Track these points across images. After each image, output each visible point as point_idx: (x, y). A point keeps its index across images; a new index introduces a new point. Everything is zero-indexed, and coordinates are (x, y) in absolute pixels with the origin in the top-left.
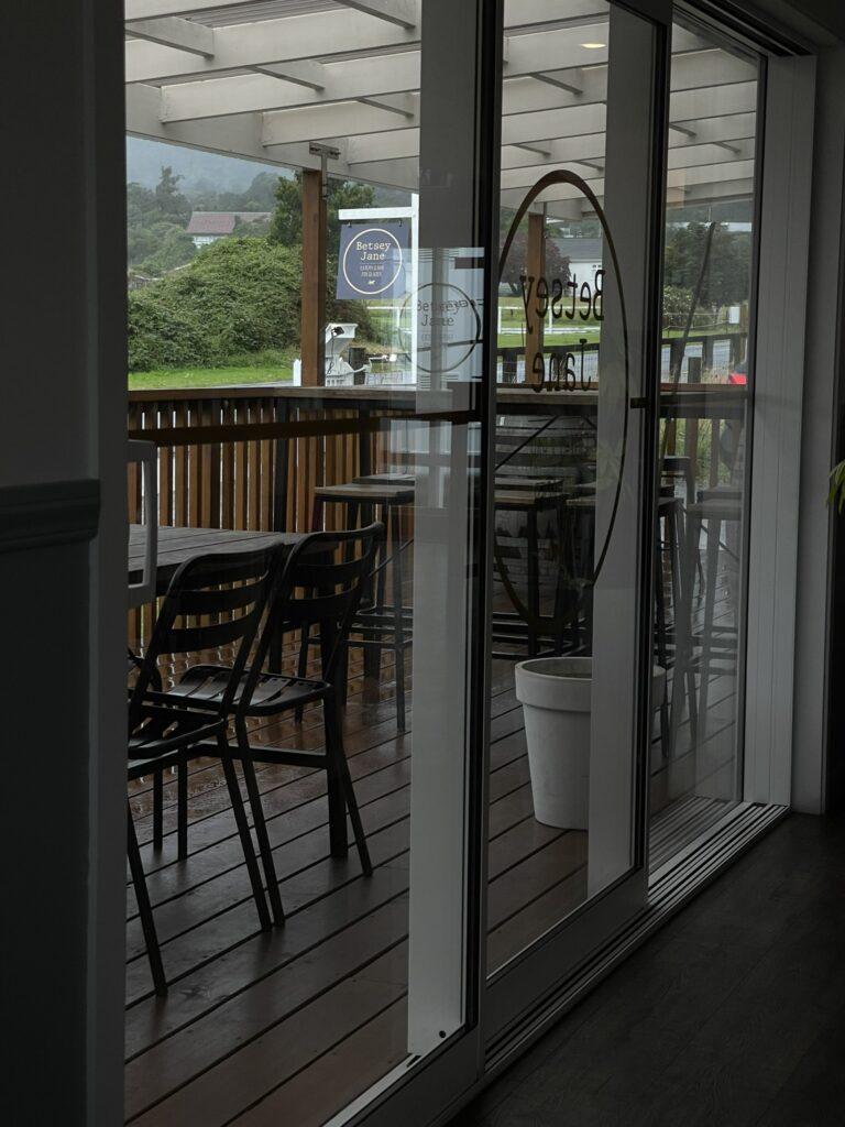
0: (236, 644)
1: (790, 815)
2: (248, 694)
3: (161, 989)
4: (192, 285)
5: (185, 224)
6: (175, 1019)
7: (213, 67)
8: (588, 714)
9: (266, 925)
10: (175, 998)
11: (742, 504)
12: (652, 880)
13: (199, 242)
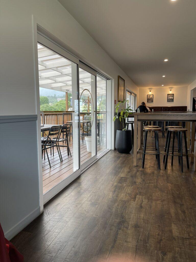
0: (57, 135)
1: (111, 150)
2: (59, 140)
3: (51, 167)
4: (57, 105)
5: (57, 99)
6: (52, 170)
7: (56, 82)
8: (91, 141)
9: (61, 162)
10: (52, 168)
11: (106, 122)
12: (97, 156)
13: (58, 101)
